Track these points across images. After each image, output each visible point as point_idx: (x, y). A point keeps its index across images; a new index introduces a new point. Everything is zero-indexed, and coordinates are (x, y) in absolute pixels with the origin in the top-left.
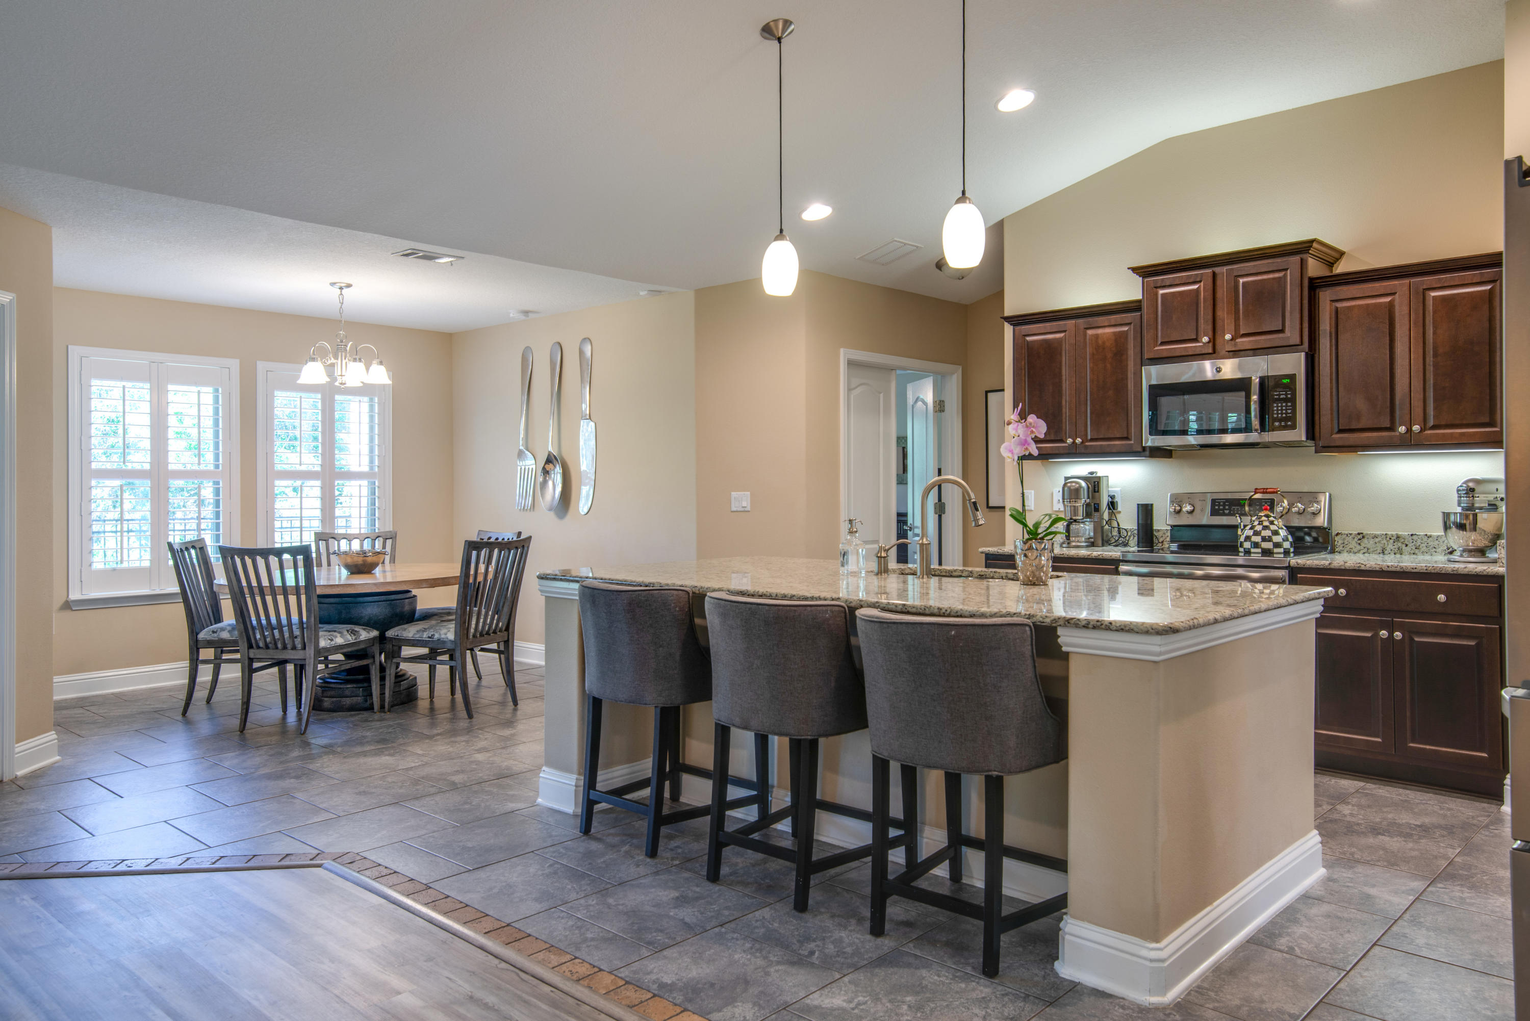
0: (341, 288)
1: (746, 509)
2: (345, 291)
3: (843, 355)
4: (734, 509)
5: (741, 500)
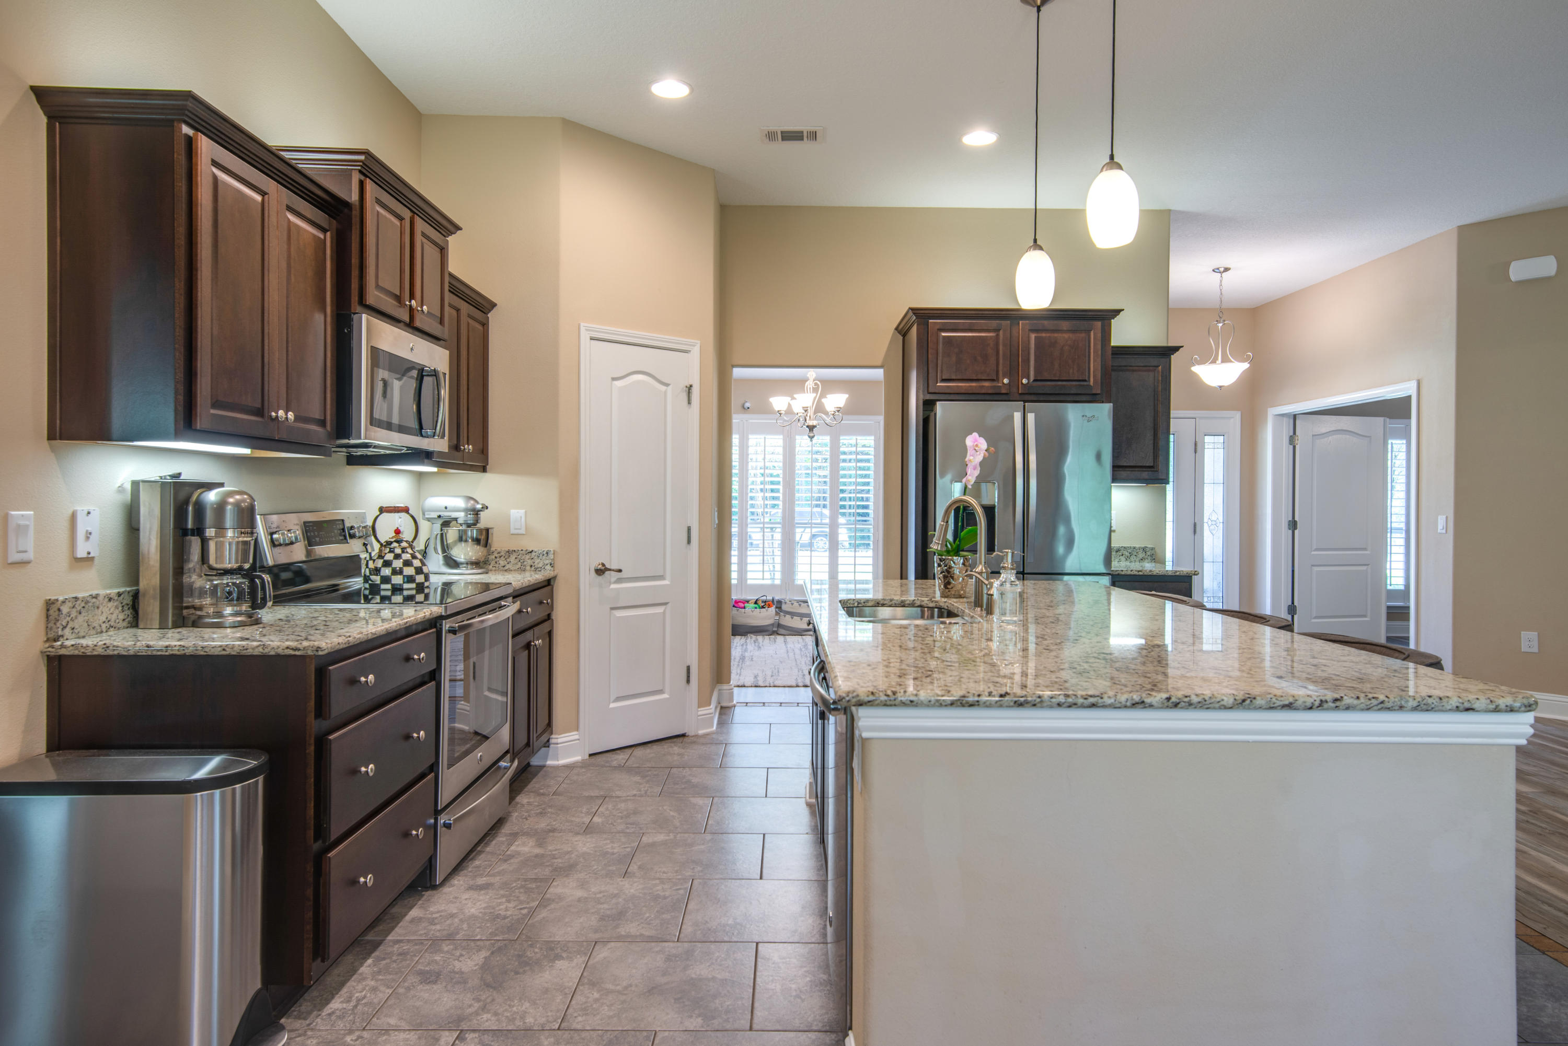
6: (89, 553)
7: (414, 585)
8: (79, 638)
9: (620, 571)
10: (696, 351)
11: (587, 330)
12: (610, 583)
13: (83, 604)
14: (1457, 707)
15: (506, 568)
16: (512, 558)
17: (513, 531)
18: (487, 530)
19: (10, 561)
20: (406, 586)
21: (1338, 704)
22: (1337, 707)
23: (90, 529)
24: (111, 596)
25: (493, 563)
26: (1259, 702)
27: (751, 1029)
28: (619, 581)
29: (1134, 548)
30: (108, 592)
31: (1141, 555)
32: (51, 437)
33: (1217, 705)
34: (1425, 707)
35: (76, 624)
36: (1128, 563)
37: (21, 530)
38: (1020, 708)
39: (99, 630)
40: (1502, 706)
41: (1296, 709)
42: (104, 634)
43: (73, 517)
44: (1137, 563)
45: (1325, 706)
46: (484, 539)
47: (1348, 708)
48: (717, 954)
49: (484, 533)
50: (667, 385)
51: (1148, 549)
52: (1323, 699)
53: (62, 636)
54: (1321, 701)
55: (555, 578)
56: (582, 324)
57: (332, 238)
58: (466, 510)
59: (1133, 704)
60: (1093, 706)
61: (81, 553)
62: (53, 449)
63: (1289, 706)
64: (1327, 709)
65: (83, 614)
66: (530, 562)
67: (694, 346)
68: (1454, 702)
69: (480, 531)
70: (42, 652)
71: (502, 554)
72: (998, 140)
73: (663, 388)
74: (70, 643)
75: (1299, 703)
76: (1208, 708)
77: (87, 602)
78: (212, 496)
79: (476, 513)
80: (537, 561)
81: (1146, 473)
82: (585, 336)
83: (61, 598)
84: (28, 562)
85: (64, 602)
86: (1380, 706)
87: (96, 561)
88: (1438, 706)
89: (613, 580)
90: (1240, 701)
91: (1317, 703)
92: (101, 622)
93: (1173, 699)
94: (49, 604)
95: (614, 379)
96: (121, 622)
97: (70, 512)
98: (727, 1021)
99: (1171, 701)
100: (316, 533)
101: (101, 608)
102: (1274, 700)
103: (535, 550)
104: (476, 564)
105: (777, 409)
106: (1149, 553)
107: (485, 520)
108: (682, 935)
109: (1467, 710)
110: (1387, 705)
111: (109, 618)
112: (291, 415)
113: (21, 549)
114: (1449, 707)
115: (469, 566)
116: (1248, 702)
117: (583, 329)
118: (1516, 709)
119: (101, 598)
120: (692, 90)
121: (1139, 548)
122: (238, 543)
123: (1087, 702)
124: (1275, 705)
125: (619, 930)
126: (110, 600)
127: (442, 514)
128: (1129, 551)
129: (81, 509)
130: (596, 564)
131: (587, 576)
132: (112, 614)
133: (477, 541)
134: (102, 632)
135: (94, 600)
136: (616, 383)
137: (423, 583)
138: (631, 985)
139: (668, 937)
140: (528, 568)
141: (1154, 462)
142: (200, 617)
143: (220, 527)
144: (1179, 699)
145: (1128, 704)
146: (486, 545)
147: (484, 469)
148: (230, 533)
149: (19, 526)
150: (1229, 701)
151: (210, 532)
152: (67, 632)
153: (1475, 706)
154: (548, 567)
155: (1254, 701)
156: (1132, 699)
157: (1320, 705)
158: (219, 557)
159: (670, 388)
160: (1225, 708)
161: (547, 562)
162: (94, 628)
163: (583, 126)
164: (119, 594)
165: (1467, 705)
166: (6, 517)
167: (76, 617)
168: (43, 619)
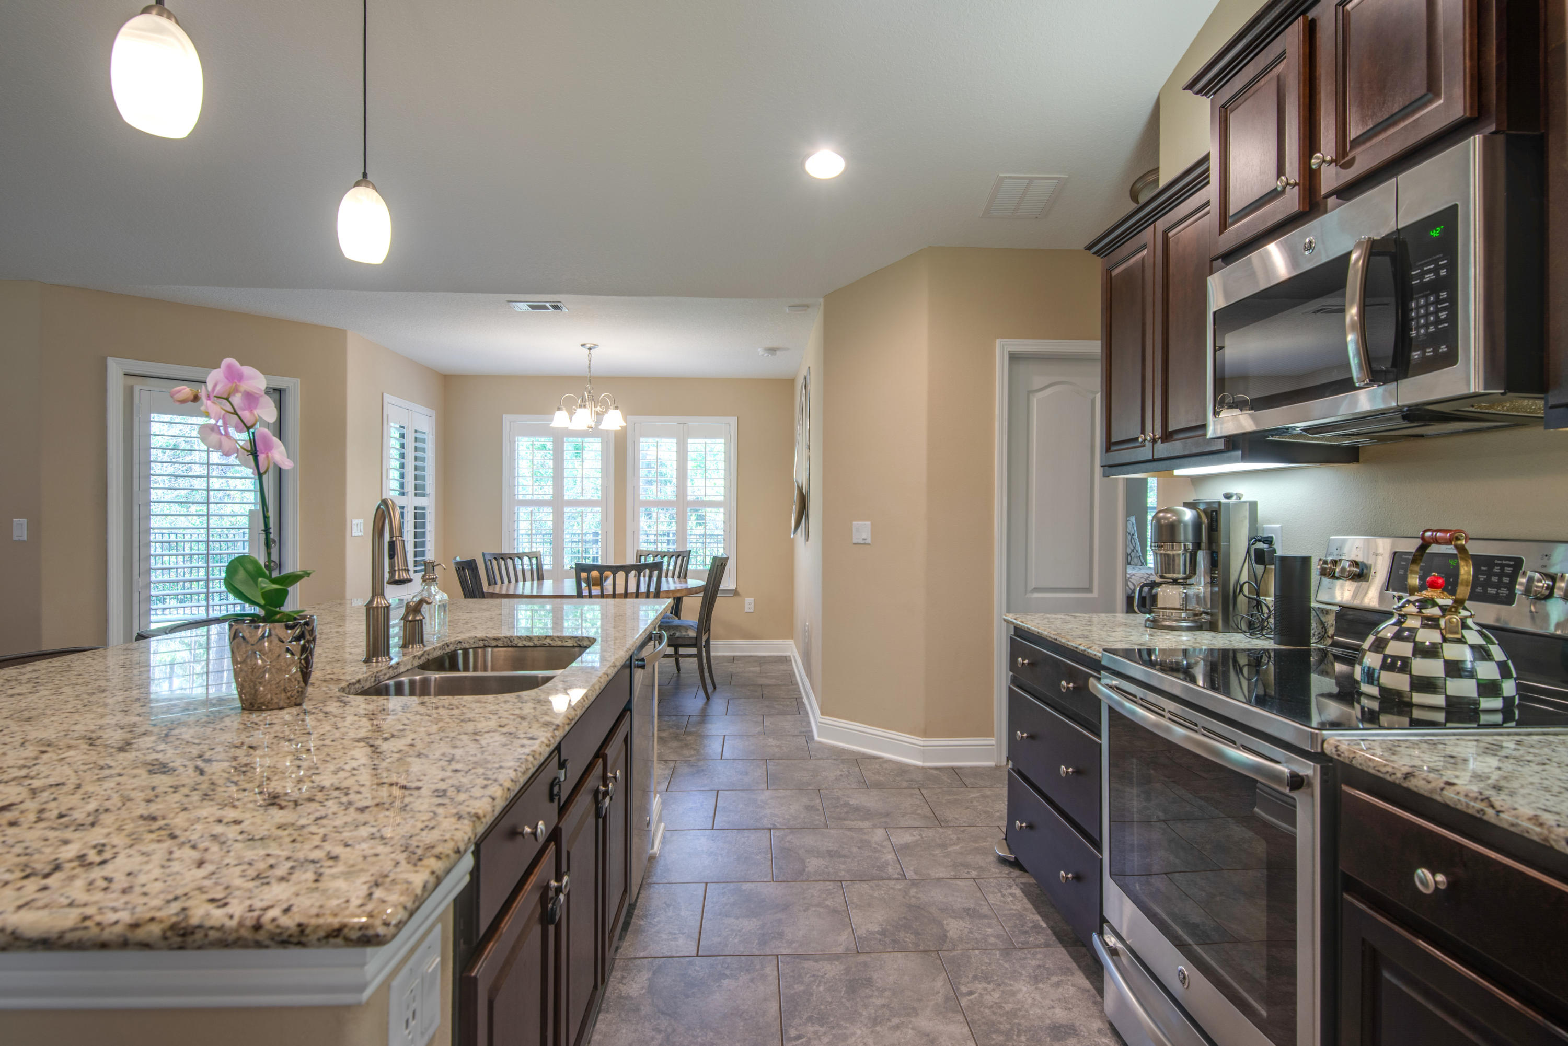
0: (590, 349)
1: (867, 542)
2: (592, 351)
3: (1002, 348)
4: (855, 541)
5: (862, 530)
27: (706, 884)
48: (736, 941)
98: (724, 888)
108: (775, 962)
125: (842, 967)
138: (805, 911)
139: (788, 959)
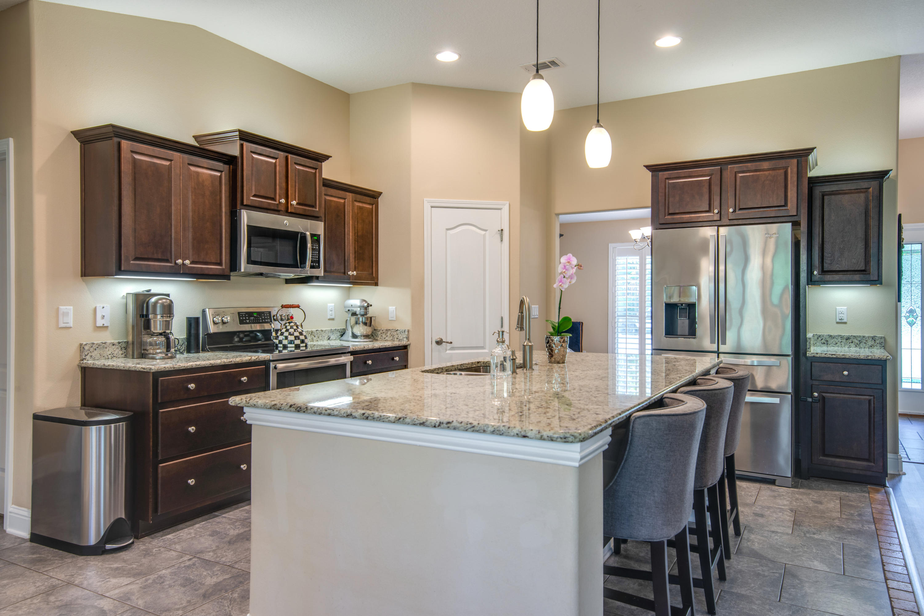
6: (104, 325)
7: (293, 345)
8: (94, 360)
9: (451, 343)
10: (506, 209)
11: (428, 202)
12: (446, 350)
13: (97, 346)
14: (517, 434)
15: (386, 339)
16: (389, 333)
17: (390, 319)
18: (371, 318)
19: (60, 327)
20: (289, 345)
21: (449, 425)
22: (448, 427)
23: (104, 314)
24: (114, 343)
25: (380, 336)
26: (408, 420)
28: (453, 348)
29: (864, 337)
30: (113, 341)
31: (870, 343)
32: (82, 276)
33: (387, 420)
34: (498, 432)
35: (93, 354)
36: (857, 349)
37: (66, 314)
38: (299, 413)
39: (107, 357)
40: (545, 437)
41: (427, 426)
42: (110, 360)
43: (95, 310)
44: (867, 350)
45: (442, 426)
46: (369, 322)
47: (455, 429)
49: (369, 319)
50: (486, 230)
51: (877, 338)
52: (442, 422)
53: (85, 359)
54: (440, 422)
55: (409, 345)
56: (425, 199)
57: (225, 174)
58: (360, 307)
59: (347, 416)
60: (329, 415)
61: (100, 323)
62: (83, 280)
63: (423, 424)
64: (443, 428)
65: (97, 350)
66: (396, 336)
67: (505, 205)
68: (515, 431)
69: (367, 318)
70: (78, 365)
71: (384, 331)
72: (681, 42)
73: (483, 232)
74: (89, 362)
75: (428, 423)
76: (383, 421)
77: (99, 345)
78: (153, 299)
79: (366, 308)
80: (400, 336)
81: (858, 276)
82: (427, 206)
83: (84, 343)
84: (71, 328)
85: (86, 345)
86: (472, 429)
87: (109, 328)
88: (505, 432)
89: (448, 348)
90: (398, 419)
91: (437, 424)
92: (108, 354)
93: (366, 415)
94: (81, 345)
95: (448, 229)
96: (120, 355)
97: (94, 307)
99: (365, 415)
100: (247, 318)
101: (108, 348)
102: (415, 420)
103: (399, 329)
104: (366, 336)
105: (634, 238)
106: (878, 342)
107: (371, 312)
109: (525, 437)
110: (476, 428)
111: (113, 353)
112: (187, 262)
113: (65, 322)
114: (512, 434)
115: (362, 338)
116: (402, 419)
117: (425, 203)
118: (554, 439)
119: (108, 344)
120: (460, 55)
121: (869, 337)
122: (163, 321)
123: (326, 412)
124: (416, 423)
126: (113, 345)
127: (350, 309)
128: (859, 339)
129: (99, 306)
130: (436, 338)
131: (429, 346)
132: (115, 351)
133: (365, 324)
134: (108, 358)
135: (104, 345)
136: (448, 232)
137: (299, 344)
140: (396, 339)
141: (866, 266)
142: (147, 354)
143: (155, 313)
144: (369, 414)
145: (345, 415)
146: (370, 326)
147: (376, 284)
148: (159, 317)
149: (63, 312)
150: (393, 419)
151: (151, 316)
152: (88, 357)
153: (528, 435)
154: (405, 339)
155: (405, 419)
156: (347, 413)
157: (439, 426)
158: (155, 328)
159: (487, 232)
160: (390, 422)
161: (405, 336)
162: (104, 356)
163: (425, 85)
164: (119, 343)
165: (523, 433)
166: (58, 309)
167: (93, 351)
168: (79, 351)
